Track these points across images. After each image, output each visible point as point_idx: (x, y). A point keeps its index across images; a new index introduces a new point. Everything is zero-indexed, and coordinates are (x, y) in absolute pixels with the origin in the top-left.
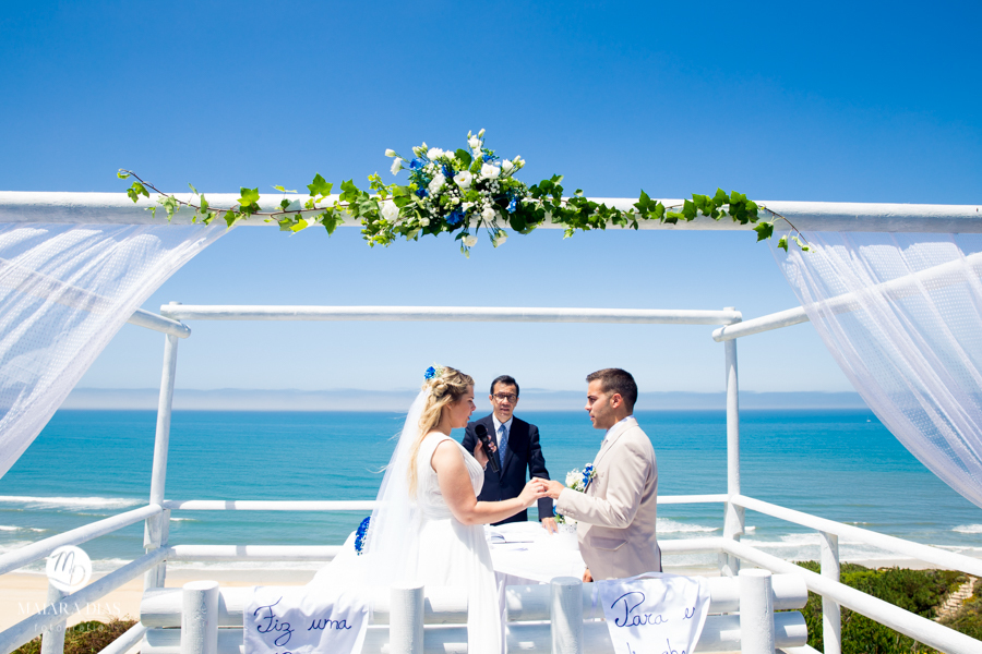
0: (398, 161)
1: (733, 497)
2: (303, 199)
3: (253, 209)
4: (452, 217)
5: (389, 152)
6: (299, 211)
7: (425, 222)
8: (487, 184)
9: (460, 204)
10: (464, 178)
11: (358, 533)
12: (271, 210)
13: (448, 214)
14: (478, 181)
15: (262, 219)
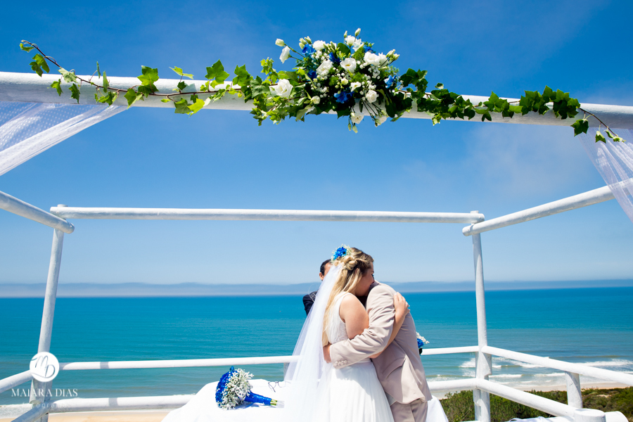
0: (287, 49)
1: (483, 347)
2: (199, 84)
3: (150, 91)
4: (341, 96)
5: (279, 42)
6: (195, 93)
7: (316, 100)
8: (370, 69)
9: (349, 84)
10: (349, 64)
11: (219, 386)
12: (170, 91)
13: (339, 92)
14: (361, 67)
15: (159, 99)
